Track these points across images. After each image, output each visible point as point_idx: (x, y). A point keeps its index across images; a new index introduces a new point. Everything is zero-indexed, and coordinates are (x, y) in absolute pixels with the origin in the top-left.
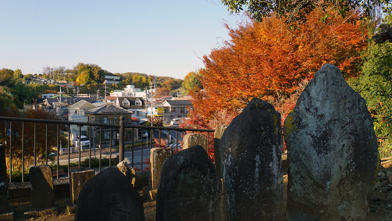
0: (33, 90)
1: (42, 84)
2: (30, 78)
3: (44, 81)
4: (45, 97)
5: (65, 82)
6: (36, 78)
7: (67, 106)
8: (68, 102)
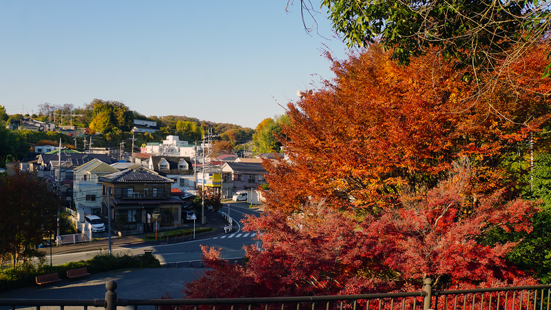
0: (22, 139)
1: (37, 131)
2: (18, 120)
3: (39, 125)
4: (40, 150)
5: (72, 128)
6: (27, 120)
7: (71, 168)
8: (74, 162)
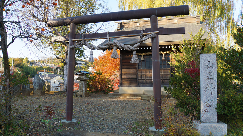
0: (34, 69)
1: (40, 67)
2: (32, 63)
3: (41, 64)
4: (40, 74)
5: (53, 65)
6: (36, 62)
7: (50, 79)
8: (51, 77)
